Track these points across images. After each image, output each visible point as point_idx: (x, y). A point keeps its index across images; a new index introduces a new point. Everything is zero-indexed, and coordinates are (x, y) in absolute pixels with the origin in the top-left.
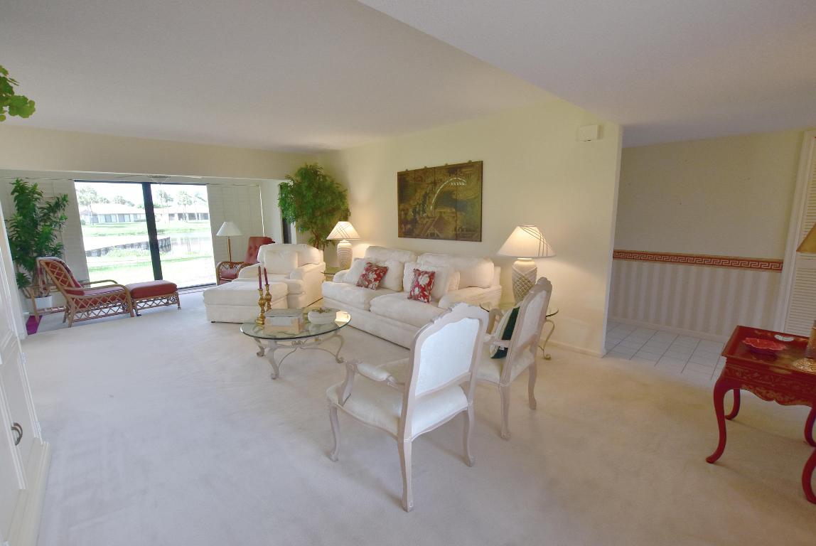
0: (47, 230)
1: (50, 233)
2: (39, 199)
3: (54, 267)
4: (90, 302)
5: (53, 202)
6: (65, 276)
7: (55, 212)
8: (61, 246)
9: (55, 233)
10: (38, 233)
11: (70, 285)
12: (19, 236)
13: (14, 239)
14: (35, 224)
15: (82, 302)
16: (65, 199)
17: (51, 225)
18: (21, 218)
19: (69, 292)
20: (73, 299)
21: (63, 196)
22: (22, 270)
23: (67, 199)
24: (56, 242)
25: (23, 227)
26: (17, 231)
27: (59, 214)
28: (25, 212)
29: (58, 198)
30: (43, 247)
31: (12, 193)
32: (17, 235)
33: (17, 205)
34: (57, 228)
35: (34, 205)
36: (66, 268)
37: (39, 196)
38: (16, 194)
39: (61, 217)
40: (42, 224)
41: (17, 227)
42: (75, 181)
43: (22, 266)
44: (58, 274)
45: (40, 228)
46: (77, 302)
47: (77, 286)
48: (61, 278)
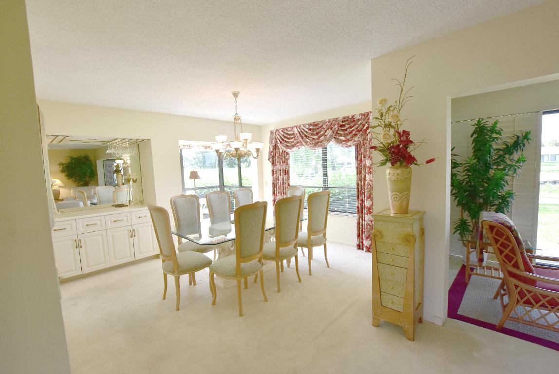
0: (499, 174)
1: (502, 179)
2: (497, 138)
3: (499, 234)
4: (543, 301)
5: (511, 141)
6: (513, 251)
7: (511, 153)
8: (510, 194)
9: (507, 178)
10: (488, 179)
11: (516, 266)
12: (469, 181)
13: (464, 184)
14: (487, 167)
15: (529, 296)
16: (526, 137)
17: (504, 169)
18: (476, 160)
19: (512, 275)
20: (517, 287)
21: (524, 134)
22: (466, 216)
23: (529, 136)
24: (506, 188)
25: (475, 170)
26: (469, 175)
27: (516, 156)
28: (479, 154)
29: (518, 137)
30: (492, 194)
31: (472, 136)
32: (468, 180)
33: (474, 148)
34: (510, 173)
35: (491, 146)
36: (517, 239)
37: (498, 136)
38: (475, 136)
39: (519, 160)
40: (495, 167)
41: (468, 171)
42: (545, 113)
43: (467, 213)
44: (502, 245)
45: (492, 172)
46: (521, 294)
47: (529, 269)
48: (506, 252)
